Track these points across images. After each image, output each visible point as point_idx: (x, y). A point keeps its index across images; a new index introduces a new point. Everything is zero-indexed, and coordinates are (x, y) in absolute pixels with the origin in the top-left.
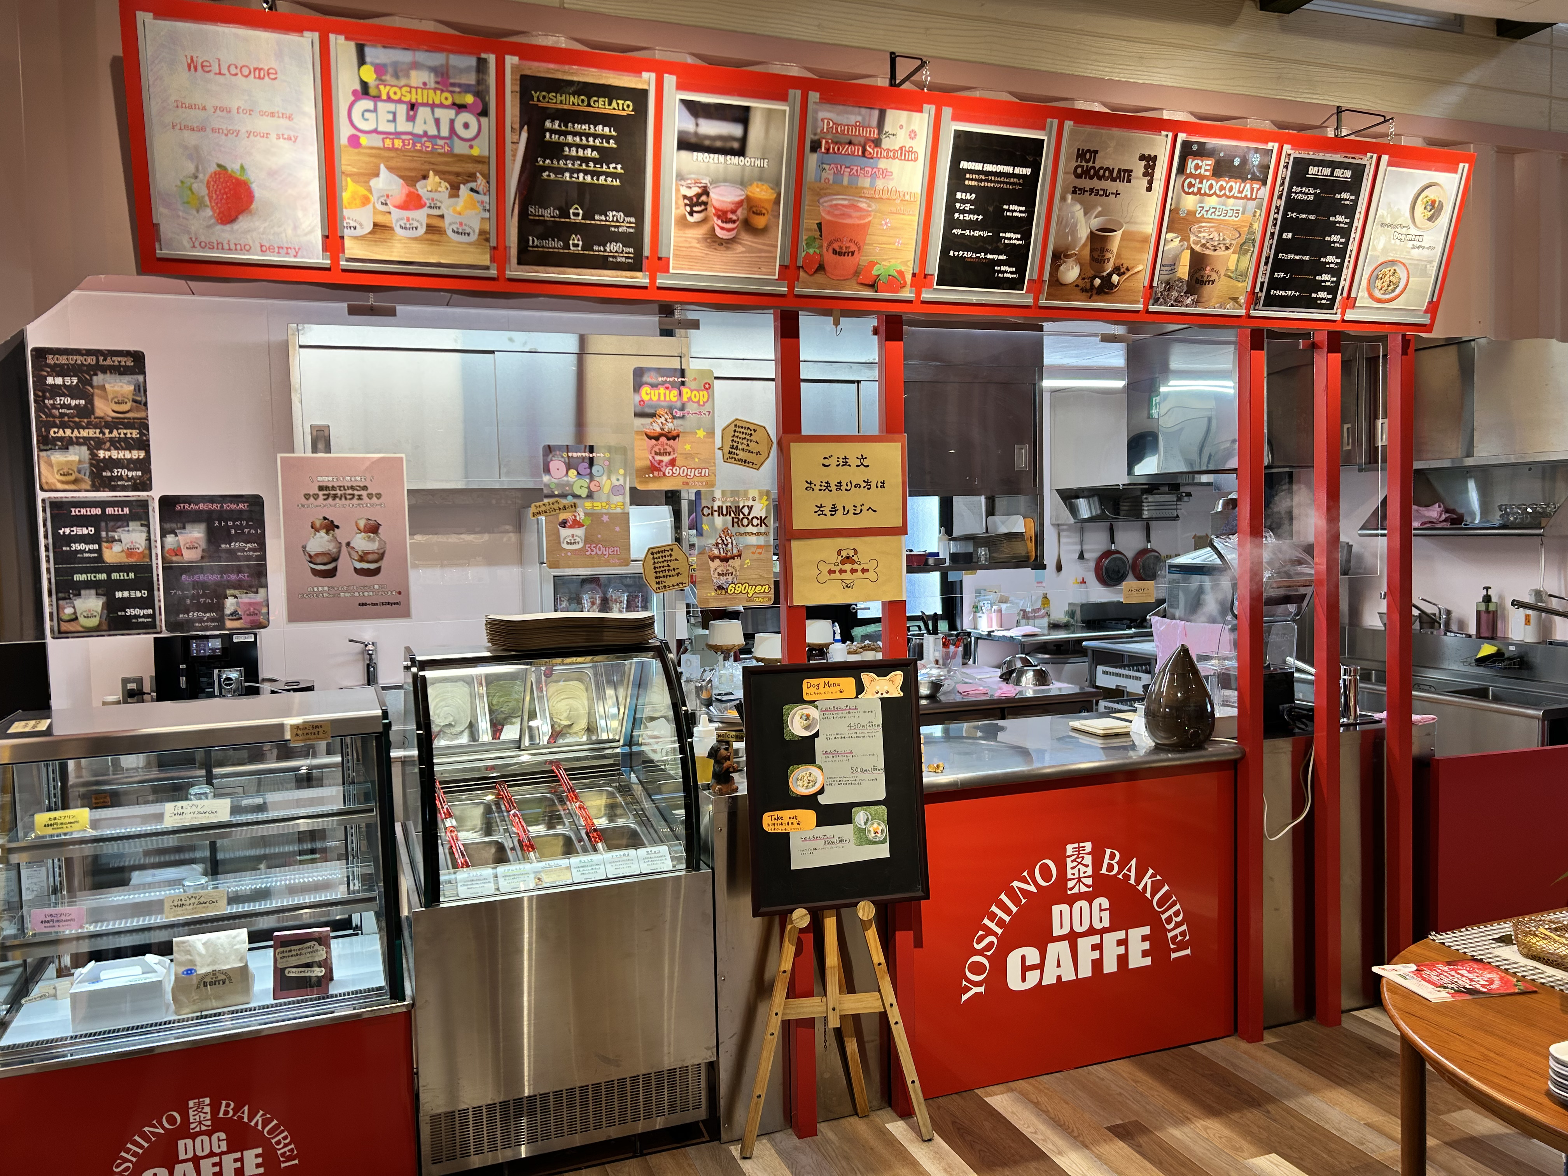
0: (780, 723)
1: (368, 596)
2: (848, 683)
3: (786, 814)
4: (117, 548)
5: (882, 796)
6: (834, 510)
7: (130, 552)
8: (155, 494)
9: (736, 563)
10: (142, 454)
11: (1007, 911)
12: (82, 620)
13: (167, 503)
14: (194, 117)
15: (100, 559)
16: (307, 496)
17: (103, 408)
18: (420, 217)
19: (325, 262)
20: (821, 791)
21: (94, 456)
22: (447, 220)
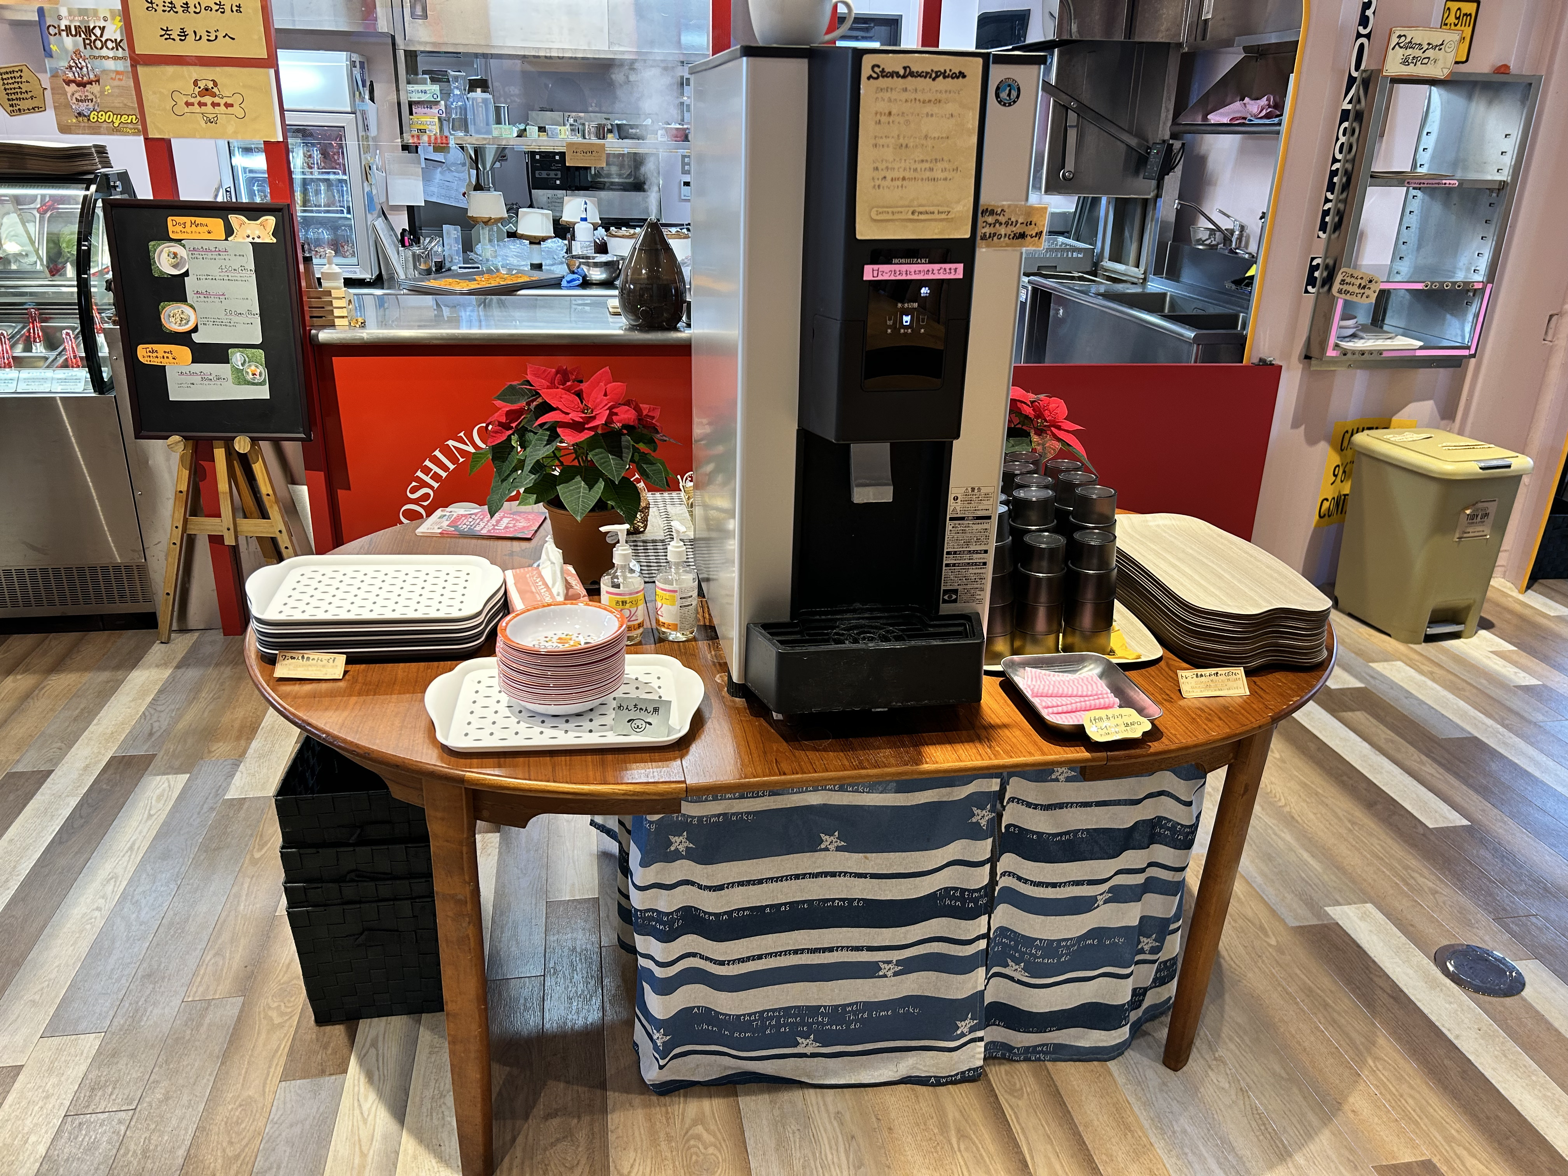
0: (147, 261)
2: (216, 224)
3: (161, 348)
5: (259, 341)
6: (183, 35)
9: (95, 88)
11: (444, 468)
20: (195, 329)
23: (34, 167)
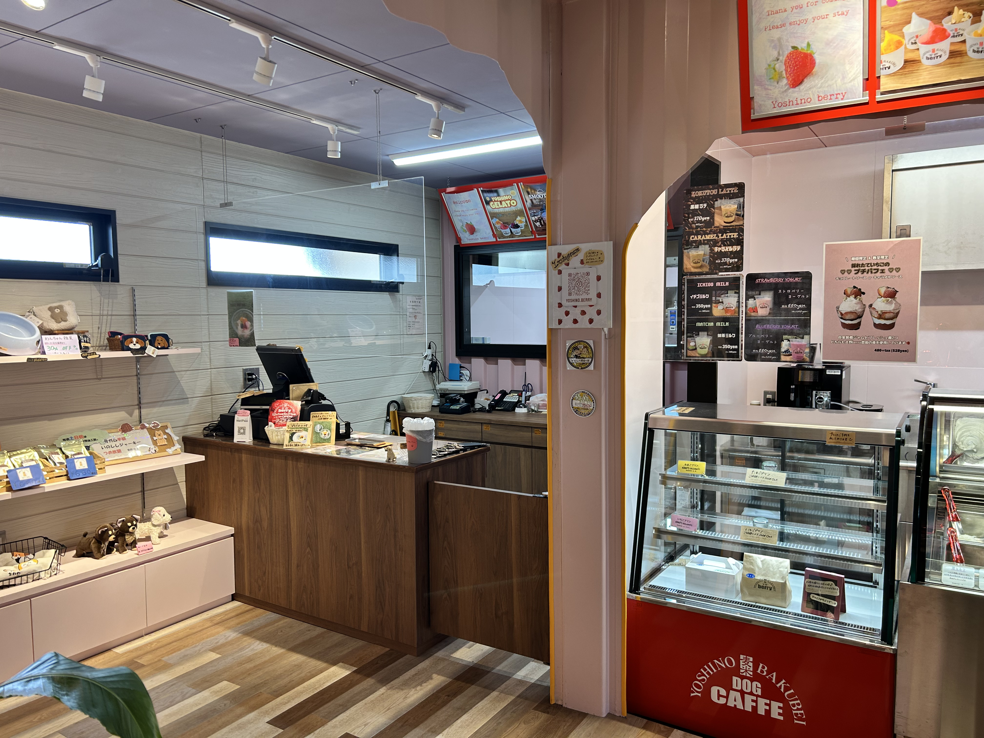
1: (883, 345)
4: (720, 307)
7: (726, 310)
8: (744, 273)
10: (739, 248)
12: (698, 349)
13: (751, 278)
15: (710, 314)
16: (843, 272)
17: (719, 221)
18: (944, 46)
19: (866, 99)
21: (712, 250)
22: (968, 44)
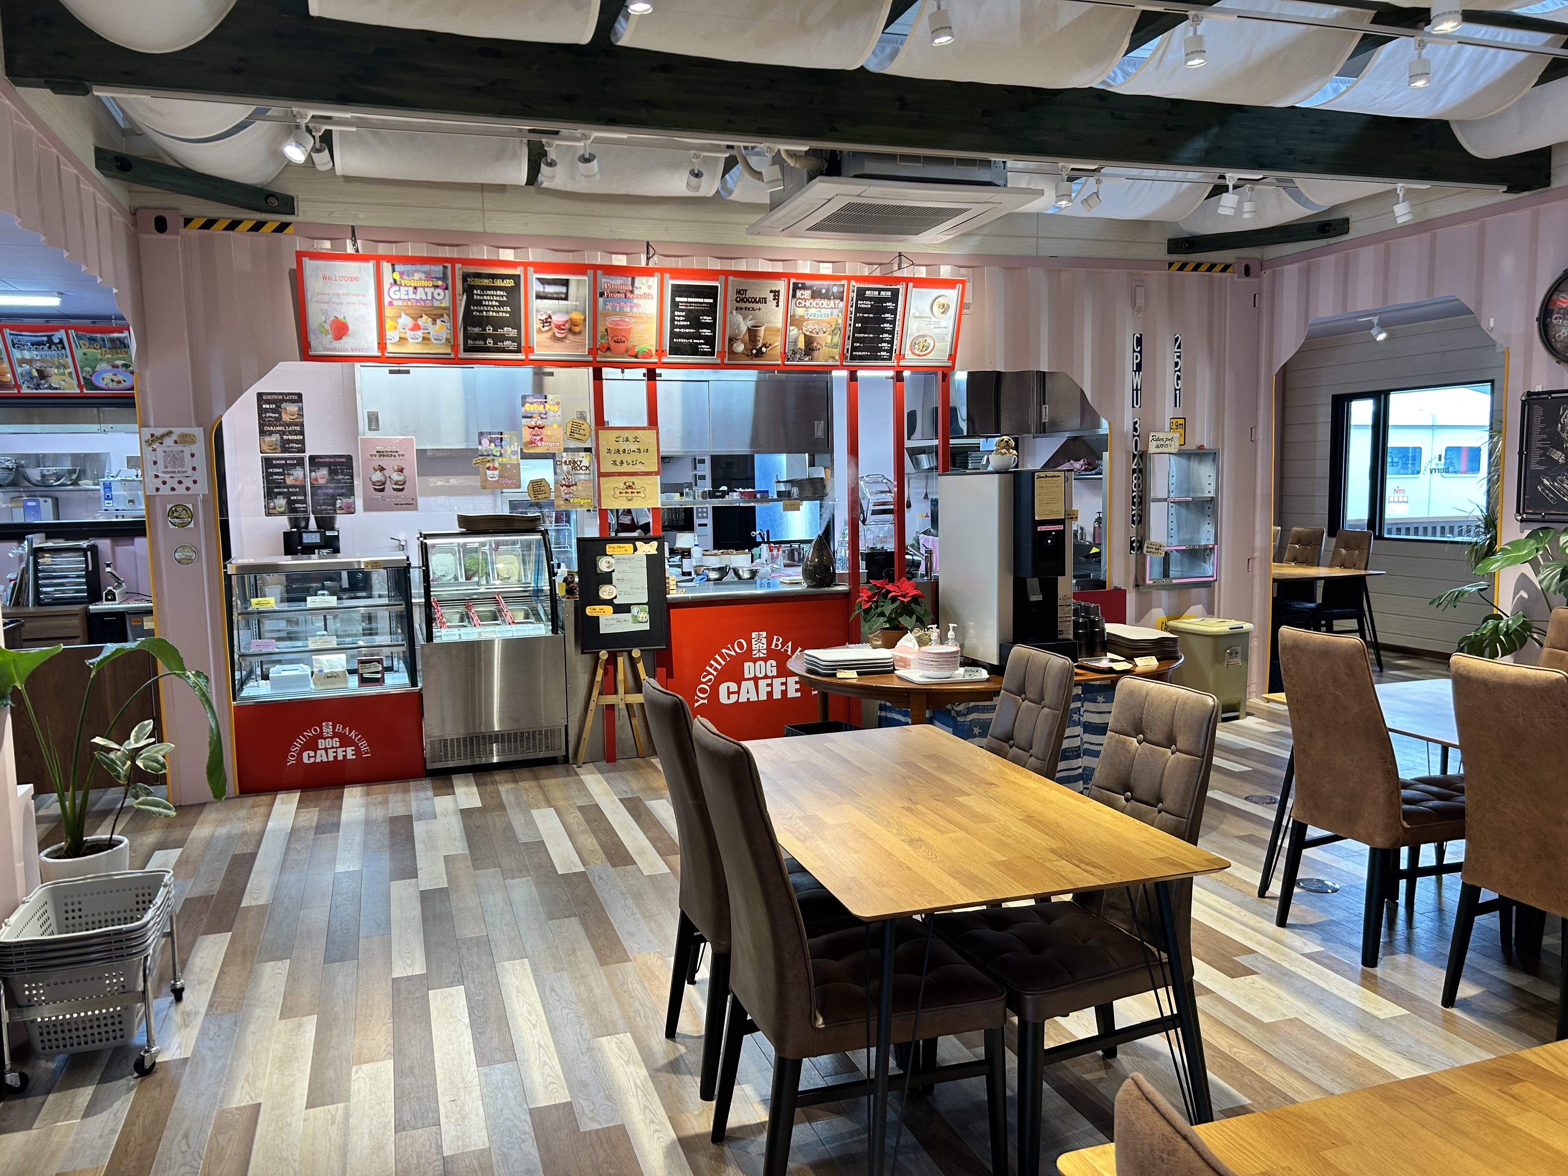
0: (595, 565)
1: (399, 501)
2: (630, 546)
3: (598, 607)
4: (291, 478)
5: (646, 601)
6: (622, 462)
7: (296, 480)
8: (307, 455)
9: (574, 488)
10: (301, 437)
11: (720, 664)
12: (278, 509)
13: (312, 458)
14: (325, 298)
15: (285, 482)
16: (371, 455)
17: (286, 418)
18: (419, 334)
19: (379, 353)
20: (615, 597)
21: (282, 438)
22: (431, 334)
23: (517, 525)
